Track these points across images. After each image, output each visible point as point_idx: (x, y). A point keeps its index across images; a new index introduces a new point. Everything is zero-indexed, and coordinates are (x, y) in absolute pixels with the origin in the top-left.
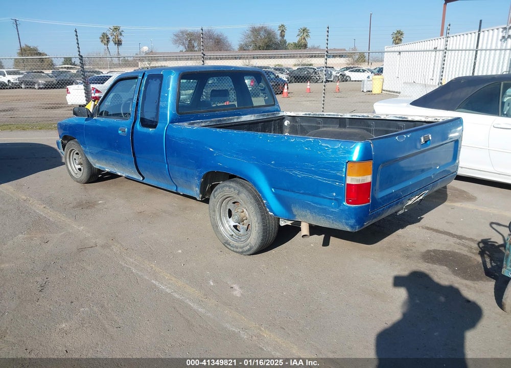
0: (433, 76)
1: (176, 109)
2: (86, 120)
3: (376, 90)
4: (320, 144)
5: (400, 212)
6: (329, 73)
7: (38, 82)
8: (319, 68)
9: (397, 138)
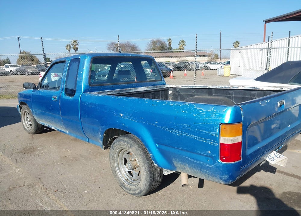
0: (261, 65)
1: (88, 82)
2: (33, 92)
3: (227, 74)
4: (195, 108)
5: (262, 163)
6: (198, 65)
7: (27, 71)
8: (191, 62)
9: (260, 103)
